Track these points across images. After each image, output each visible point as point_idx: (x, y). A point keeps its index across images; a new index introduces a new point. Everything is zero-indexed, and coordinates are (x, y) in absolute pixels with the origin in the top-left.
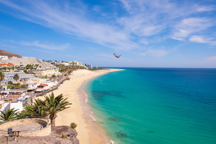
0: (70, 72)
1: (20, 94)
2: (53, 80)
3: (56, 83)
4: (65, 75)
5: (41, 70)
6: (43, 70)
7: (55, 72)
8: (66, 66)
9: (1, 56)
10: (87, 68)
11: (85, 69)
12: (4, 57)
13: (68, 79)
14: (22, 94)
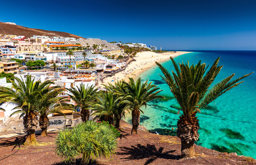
0: (136, 53)
1: (90, 74)
2: (120, 61)
3: (124, 64)
4: (131, 57)
5: (107, 51)
6: (109, 51)
7: (120, 53)
8: (131, 48)
9: (70, 38)
10: (152, 50)
11: (150, 51)
12: (72, 38)
13: (134, 60)
14: (91, 73)
